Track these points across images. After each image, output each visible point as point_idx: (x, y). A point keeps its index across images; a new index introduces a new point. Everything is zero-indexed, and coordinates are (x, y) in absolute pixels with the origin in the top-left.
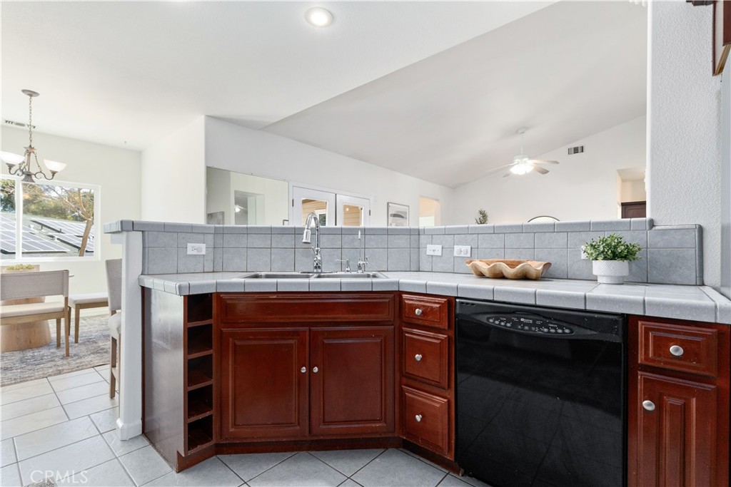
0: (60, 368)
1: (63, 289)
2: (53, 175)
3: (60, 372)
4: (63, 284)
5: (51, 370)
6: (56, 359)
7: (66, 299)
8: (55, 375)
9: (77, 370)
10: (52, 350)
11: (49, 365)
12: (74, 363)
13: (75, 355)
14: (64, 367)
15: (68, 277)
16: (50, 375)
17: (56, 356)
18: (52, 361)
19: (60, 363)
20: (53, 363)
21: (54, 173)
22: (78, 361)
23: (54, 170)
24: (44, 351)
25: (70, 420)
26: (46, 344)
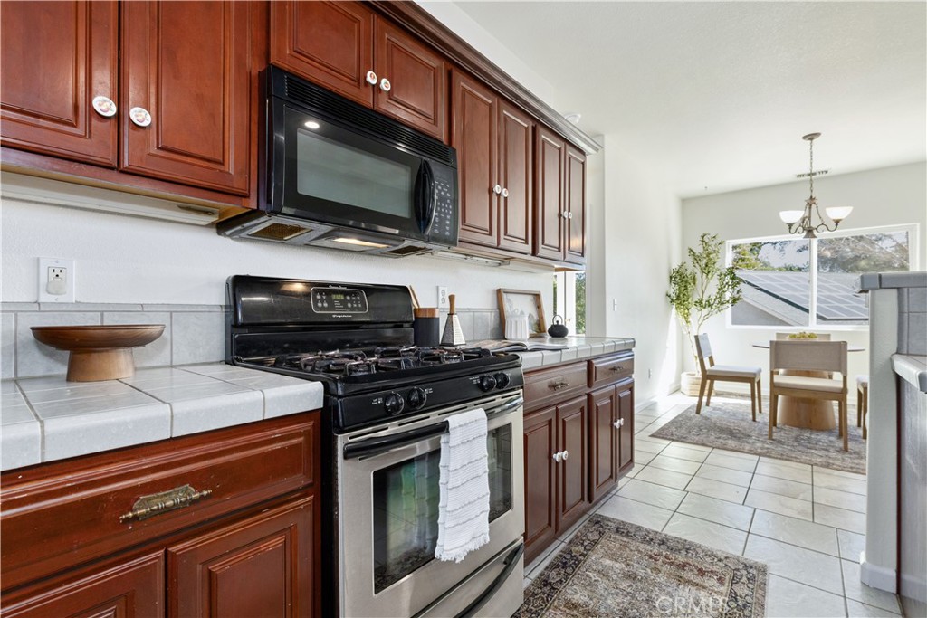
0: (831, 461)
1: (840, 365)
2: (837, 225)
3: (828, 466)
4: (840, 358)
5: (819, 460)
6: (832, 450)
7: (845, 378)
8: (822, 466)
9: (848, 471)
10: (832, 438)
11: (821, 453)
12: (850, 461)
13: (855, 453)
14: (836, 462)
15: (846, 351)
16: (816, 465)
17: (833, 447)
18: (826, 450)
19: (833, 455)
20: (826, 453)
21: (837, 222)
22: (856, 461)
23: (837, 218)
24: (823, 437)
25: (813, 522)
26: (828, 430)
